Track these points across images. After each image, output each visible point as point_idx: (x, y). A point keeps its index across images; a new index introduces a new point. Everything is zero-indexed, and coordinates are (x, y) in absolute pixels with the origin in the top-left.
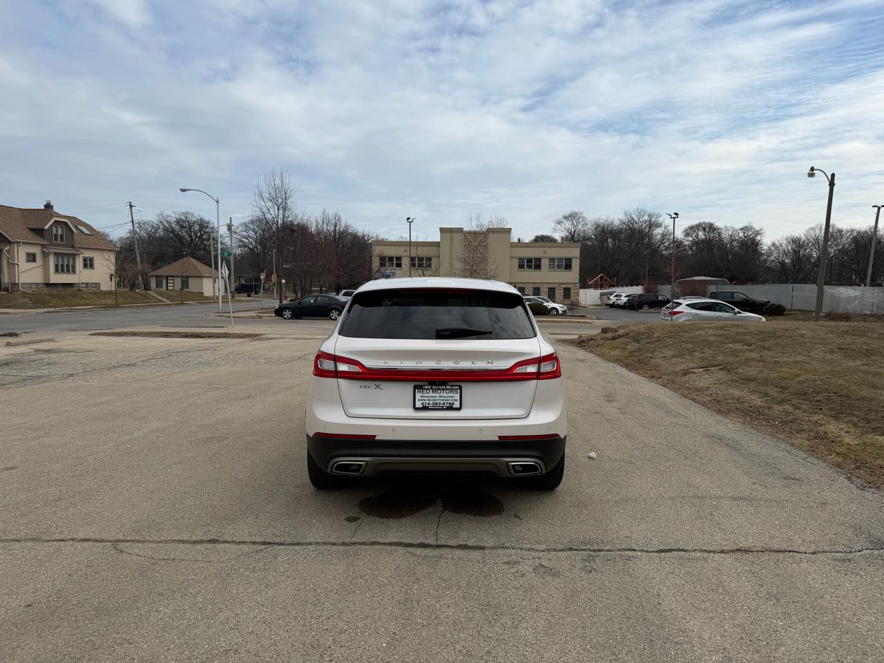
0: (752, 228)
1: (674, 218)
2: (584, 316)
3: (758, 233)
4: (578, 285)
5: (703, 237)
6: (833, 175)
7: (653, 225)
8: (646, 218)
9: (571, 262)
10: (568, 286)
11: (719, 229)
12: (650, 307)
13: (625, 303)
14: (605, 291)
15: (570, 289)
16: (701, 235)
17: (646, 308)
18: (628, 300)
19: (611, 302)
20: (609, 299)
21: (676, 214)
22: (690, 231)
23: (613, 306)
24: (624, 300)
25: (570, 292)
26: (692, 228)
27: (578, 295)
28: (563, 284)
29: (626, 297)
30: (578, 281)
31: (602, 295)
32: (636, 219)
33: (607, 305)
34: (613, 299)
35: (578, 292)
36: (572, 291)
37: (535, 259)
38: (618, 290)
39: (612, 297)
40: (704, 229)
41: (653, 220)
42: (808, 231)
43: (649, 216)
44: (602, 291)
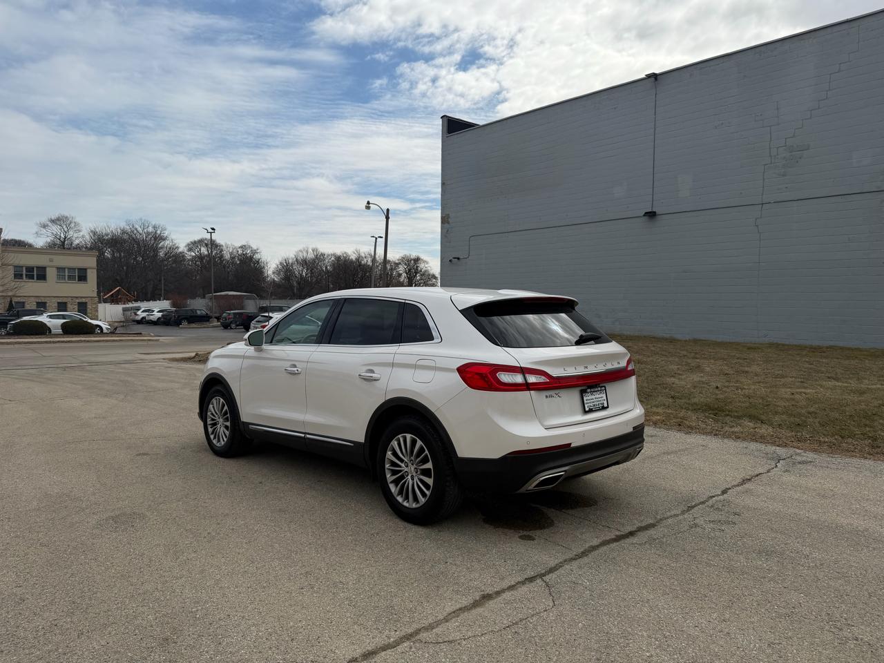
0: (250, 247)
1: (211, 233)
2: (141, 334)
3: (254, 252)
4: (97, 299)
5: (206, 253)
6: (388, 210)
7: (158, 238)
8: (151, 229)
9: (86, 273)
10: (84, 300)
11: (220, 246)
12: (190, 322)
13: (159, 318)
14: (127, 306)
15: (85, 303)
16: (204, 250)
17: (185, 324)
18: (162, 315)
19: (139, 318)
20: (136, 314)
21: (213, 229)
22: (194, 245)
23: (143, 322)
24: (157, 315)
25: (86, 307)
26: (194, 243)
27: (97, 311)
28: (77, 297)
29: (158, 312)
30: (95, 294)
31: (125, 310)
32: (139, 229)
33: (134, 321)
34: (141, 314)
35: (97, 307)
36: (89, 306)
37: (37, 267)
38: (144, 305)
39: (139, 313)
40: (207, 245)
41: (159, 232)
42: (297, 252)
43: (154, 227)
44: (124, 306)
